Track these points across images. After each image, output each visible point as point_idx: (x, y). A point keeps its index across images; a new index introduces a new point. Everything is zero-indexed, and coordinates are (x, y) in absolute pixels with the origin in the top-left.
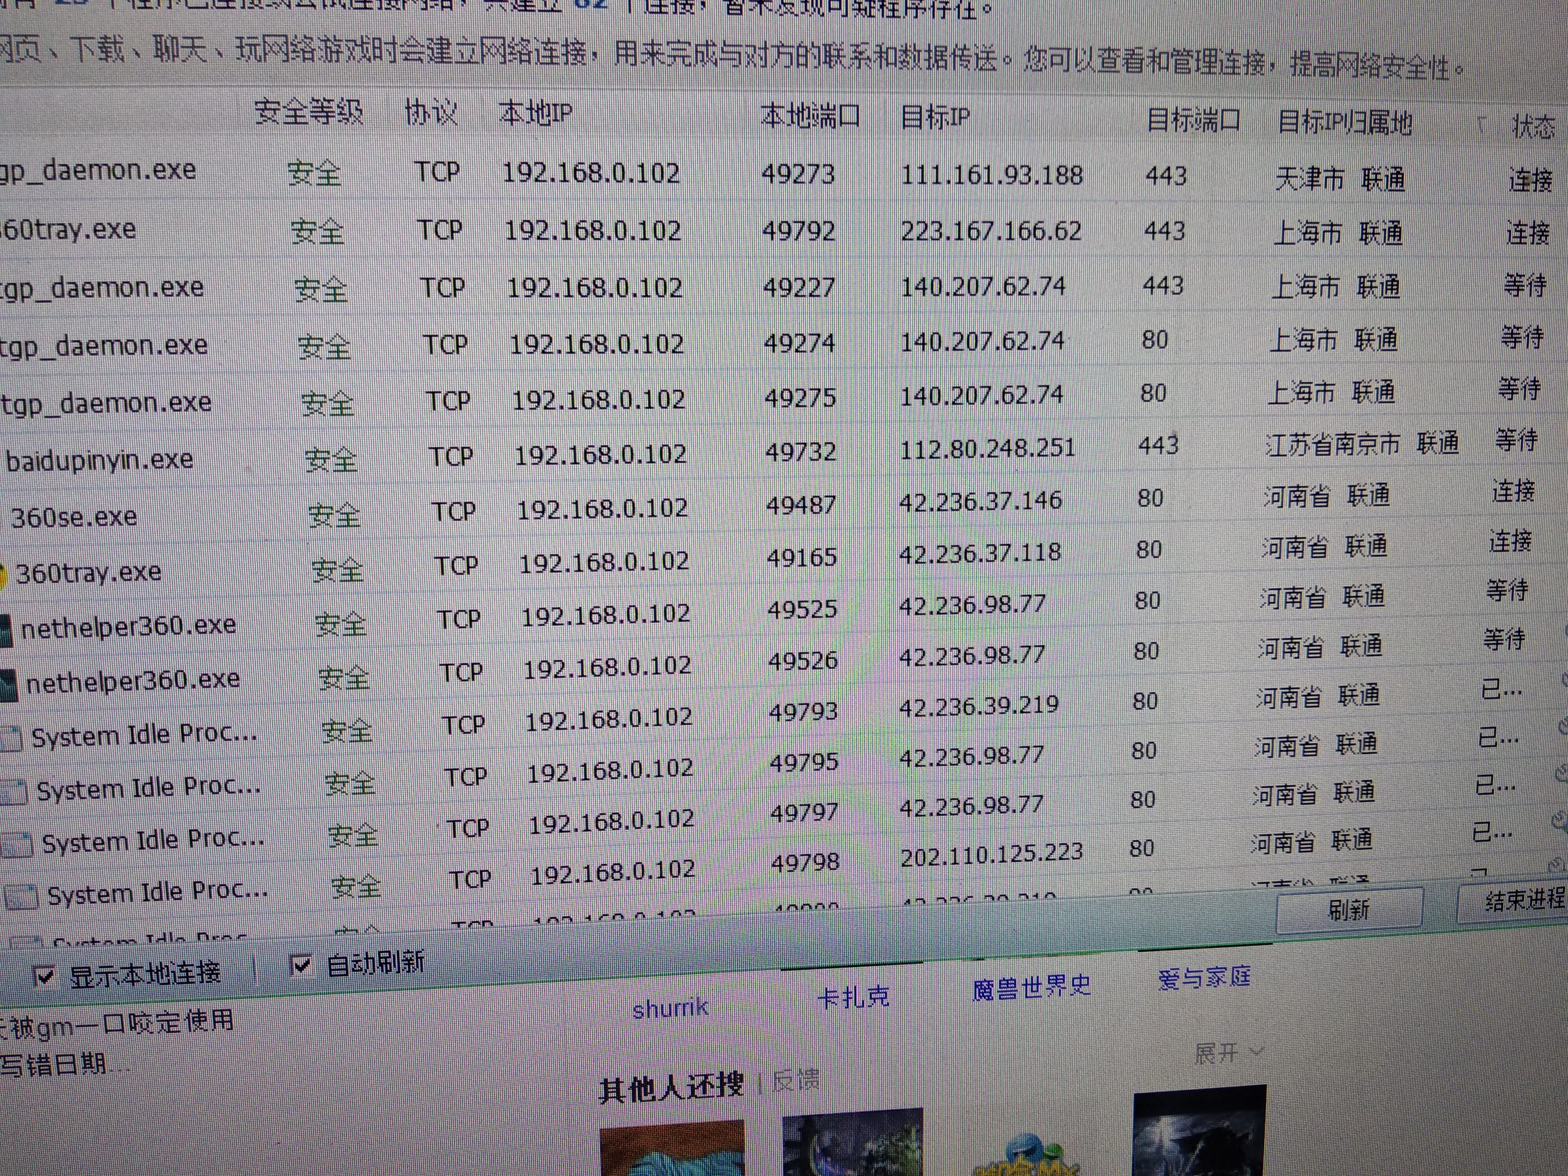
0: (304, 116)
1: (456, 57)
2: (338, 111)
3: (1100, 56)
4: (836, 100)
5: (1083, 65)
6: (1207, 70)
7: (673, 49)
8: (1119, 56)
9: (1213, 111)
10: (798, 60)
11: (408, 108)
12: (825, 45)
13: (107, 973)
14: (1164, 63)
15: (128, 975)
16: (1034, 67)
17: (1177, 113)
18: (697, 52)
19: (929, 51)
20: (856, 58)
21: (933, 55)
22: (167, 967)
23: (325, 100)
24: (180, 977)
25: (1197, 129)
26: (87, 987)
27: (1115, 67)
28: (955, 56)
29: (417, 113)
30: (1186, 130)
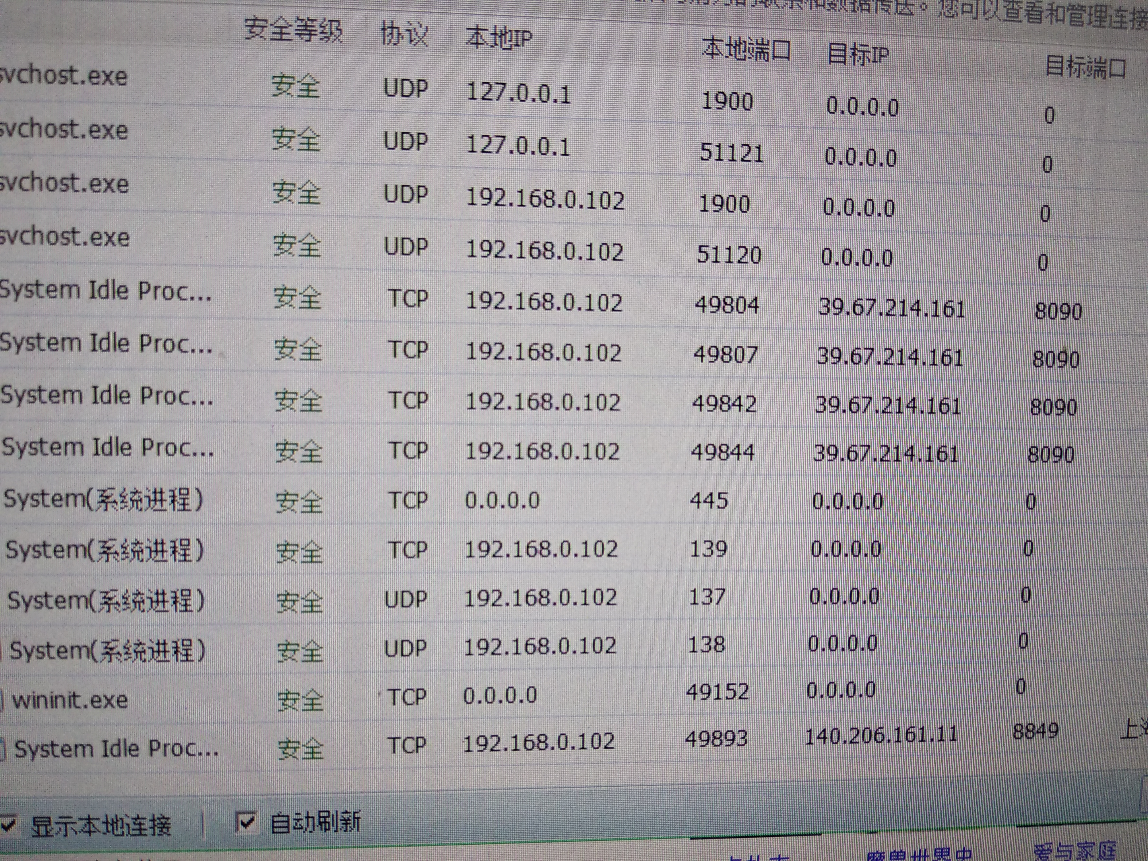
0: (289, 34)
2: (320, 30)
3: (1005, 7)
4: (769, 36)
5: (991, 13)
6: (1098, 24)
8: (1021, 8)
9: (1103, 61)
11: (383, 29)
13: (66, 823)
14: (1060, 16)
15: (85, 825)
16: (947, 14)
17: (1071, 61)
22: (122, 819)
23: (308, 19)
24: (133, 830)
25: (1088, 76)
26: (47, 836)
27: (1018, 17)
28: (877, 1)
29: (391, 34)
30: (1079, 76)
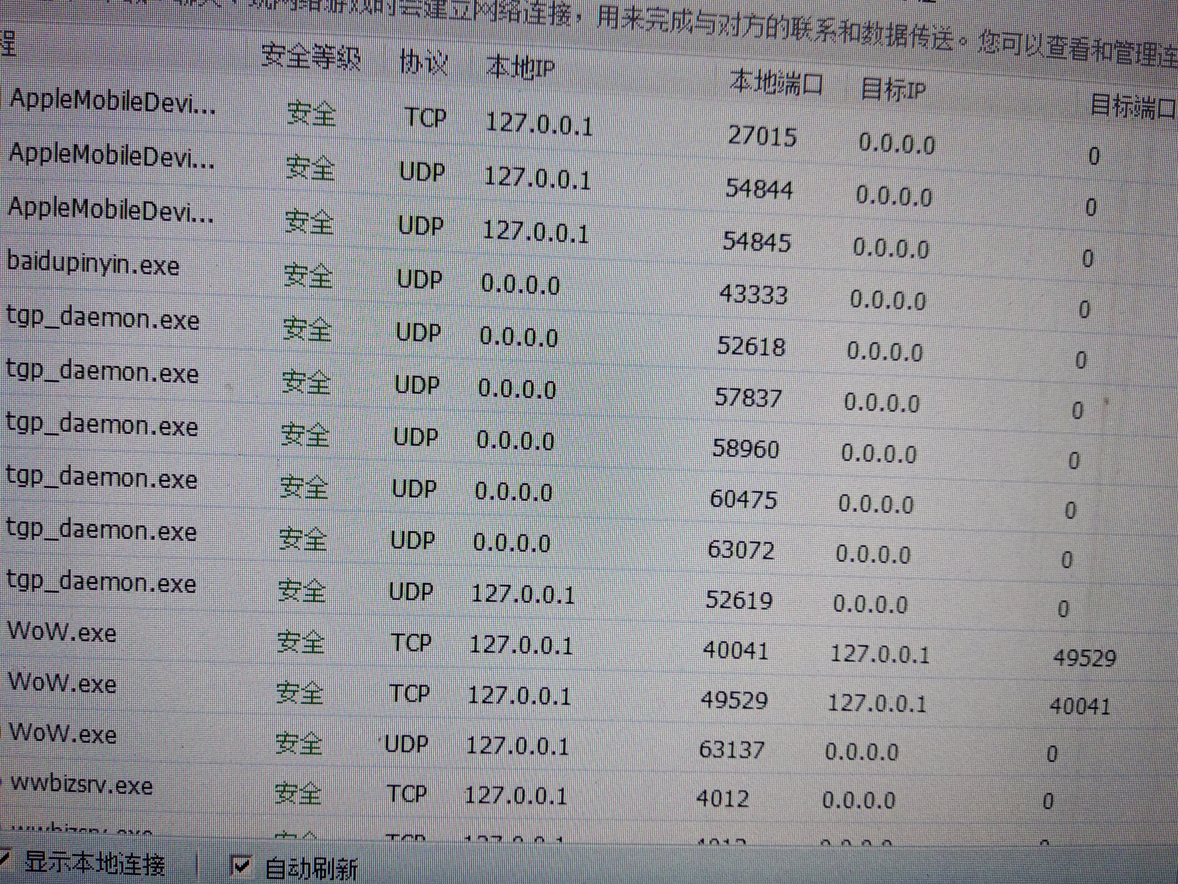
0: (306, 61)
1: (451, 13)
2: (338, 57)
3: (1049, 43)
4: (801, 69)
5: (1033, 50)
6: (1146, 62)
7: (652, 16)
8: (1066, 44)
9: (1151, 101)
10: (768, 31)
11: (403, 58)
12: (794, 19)
13: (60, 859)
14: (1107, 54)
15: (79, 862)
16: (988, 49)
17: (1118, 100)
18: (674, 19)
19: (891, 29)
20: (822, 31)
21: (894, 32)
22: (116, 857)
23: (326, 46)
24: (127, 868)
25: (1136, 116)
26: (40, 870)
27: (1062, 54)
28: (914, 35)
29: (411, 62)
30: (1126, 116)
